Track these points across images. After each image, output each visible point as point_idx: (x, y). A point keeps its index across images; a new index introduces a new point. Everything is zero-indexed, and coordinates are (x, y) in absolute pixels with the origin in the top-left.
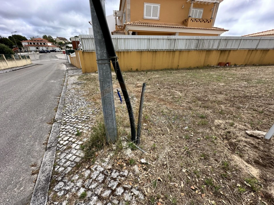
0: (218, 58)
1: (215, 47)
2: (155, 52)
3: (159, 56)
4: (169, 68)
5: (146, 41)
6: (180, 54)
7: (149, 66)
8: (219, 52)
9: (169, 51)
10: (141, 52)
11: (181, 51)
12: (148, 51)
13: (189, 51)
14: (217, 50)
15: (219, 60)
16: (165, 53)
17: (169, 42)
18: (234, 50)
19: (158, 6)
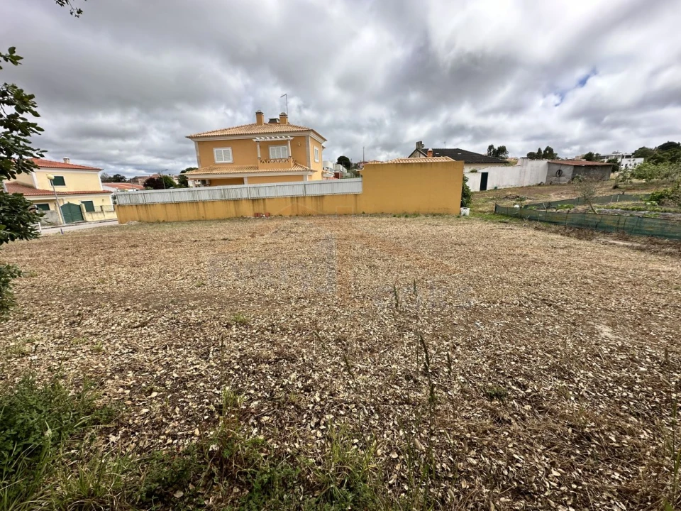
0: (252, 208)
1: (245, 196)
2: (178, 204)
3: (183, 208)
4: (197, 219)
5: (169, 194)
6: (204, 206)
7: (175, 218)
8: (251, 202)
9: (192, 203)
10: (165, 204)
11: (204, 202)
12: (171, 203)
13: (213, 201)
14: (247, 200)
15: (254, 210)
16: (188, 204)
17: (191, 194)
18: (271, 199)
19: (229, 149)
